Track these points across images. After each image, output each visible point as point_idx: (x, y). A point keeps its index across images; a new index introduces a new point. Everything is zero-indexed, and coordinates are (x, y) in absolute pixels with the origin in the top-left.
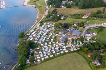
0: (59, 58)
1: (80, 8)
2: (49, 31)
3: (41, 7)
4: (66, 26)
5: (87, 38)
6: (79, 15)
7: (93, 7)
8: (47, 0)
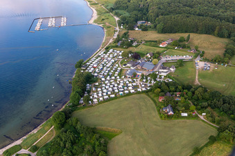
0: (122, 99)
1: (159, 32)
2: (115, 62)
3: (109, 27)
4: (137, 56)
5: (162, 74)
6: (156, 41)
7: (175, 32)
8: (117, 19)
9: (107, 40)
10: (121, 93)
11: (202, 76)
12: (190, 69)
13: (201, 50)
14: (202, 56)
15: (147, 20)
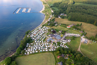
0: (40, 54)
1: (69, 20)
2: (44, 33)
3: (48, 15)
4: (54, 32)
5: (64, 43)
6: (66, 25)
8: (52, 11)
9: (45, 21)
10: (41, 51)
11: (83, 46)
12: (78, 42)
13: (86, 32)
14: (85, 35)
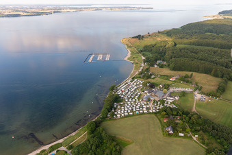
0: (137, 117)
1: (171, 70)
2: (137, 88)
3: (137, 63)
4: (152, 86)
5: (169, 101)
6: (168, 76)
7: (183, 70)
8: (144, 58)
9: (134, 72)
10: (137, 112)
11: (198, 105)
12: (190, 99)
13: (200, 85)
14: (200, 90)
15: (164, 60)
